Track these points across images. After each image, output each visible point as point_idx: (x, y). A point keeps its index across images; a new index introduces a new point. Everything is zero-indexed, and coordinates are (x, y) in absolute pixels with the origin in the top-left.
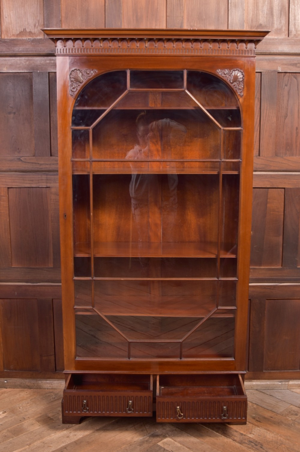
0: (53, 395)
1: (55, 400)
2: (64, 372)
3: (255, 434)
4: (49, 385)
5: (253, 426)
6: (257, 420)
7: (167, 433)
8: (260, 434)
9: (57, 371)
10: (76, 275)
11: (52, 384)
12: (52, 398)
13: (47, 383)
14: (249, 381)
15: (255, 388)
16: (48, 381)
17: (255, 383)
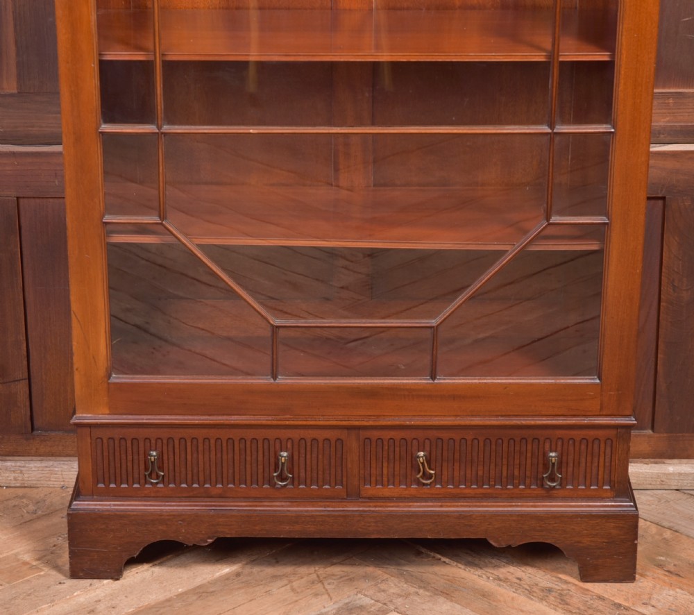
0: (27, 505)
1: (38, 518)
2: (74, 420)
3: (660, 607)
4: (12, 476)
5: (654, 587)
6: (668, 571)
7: (391, 601)
8: (674, 608)
9: (35, 433)
10: (109, 119)
11: (21, 472)
12: (28, 512)
13: (6, 469)
14: (656, 463)
15: (674, 485)
16: (9, 464)
17: (673, 468)
